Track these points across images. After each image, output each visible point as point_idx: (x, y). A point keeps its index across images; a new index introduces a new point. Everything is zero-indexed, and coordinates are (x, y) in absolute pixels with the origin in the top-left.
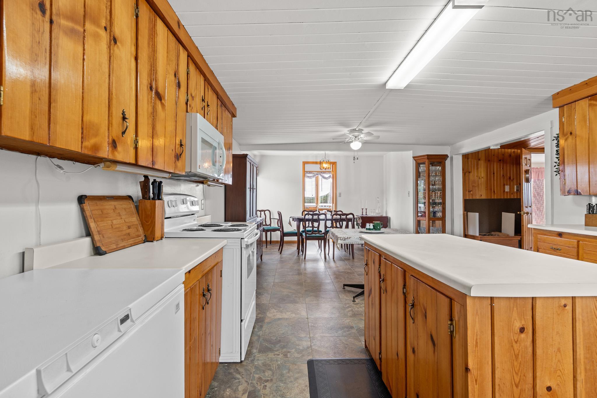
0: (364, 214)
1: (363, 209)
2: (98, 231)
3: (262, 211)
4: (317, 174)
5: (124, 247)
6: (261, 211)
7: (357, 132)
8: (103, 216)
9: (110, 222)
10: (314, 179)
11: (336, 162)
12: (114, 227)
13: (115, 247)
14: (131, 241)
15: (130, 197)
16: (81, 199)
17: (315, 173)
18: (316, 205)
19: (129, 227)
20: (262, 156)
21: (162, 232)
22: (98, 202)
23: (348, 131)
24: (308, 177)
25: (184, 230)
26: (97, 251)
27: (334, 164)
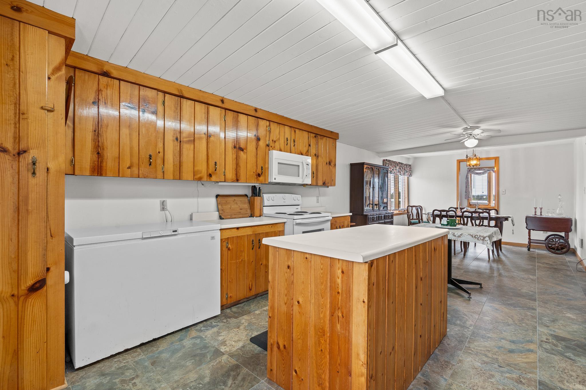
0: (538, 213)
1: (536, 208)
2: (222, 210)
3: (414, 206)
4: (488, 170)
5: (235, 218)
6: (412, 207)
7: (469, 129)
8: (226, 203)
9: (229, 206)
10: (486, 175)
11: (499, 157)
12: (231, 208)
13: (230, 217)
14: (241, 216)
15: (246, 195)
16: (217, 196)
17: (486, 169)
18: (488, 203)
19: (241, 209)
20: (416, 158)
21: (260, 213)
22: (225, 198)
23: (462, 129)
24: (477, 174)
25: (276, 213)
26: (221, 218)
27: (497, 159)
